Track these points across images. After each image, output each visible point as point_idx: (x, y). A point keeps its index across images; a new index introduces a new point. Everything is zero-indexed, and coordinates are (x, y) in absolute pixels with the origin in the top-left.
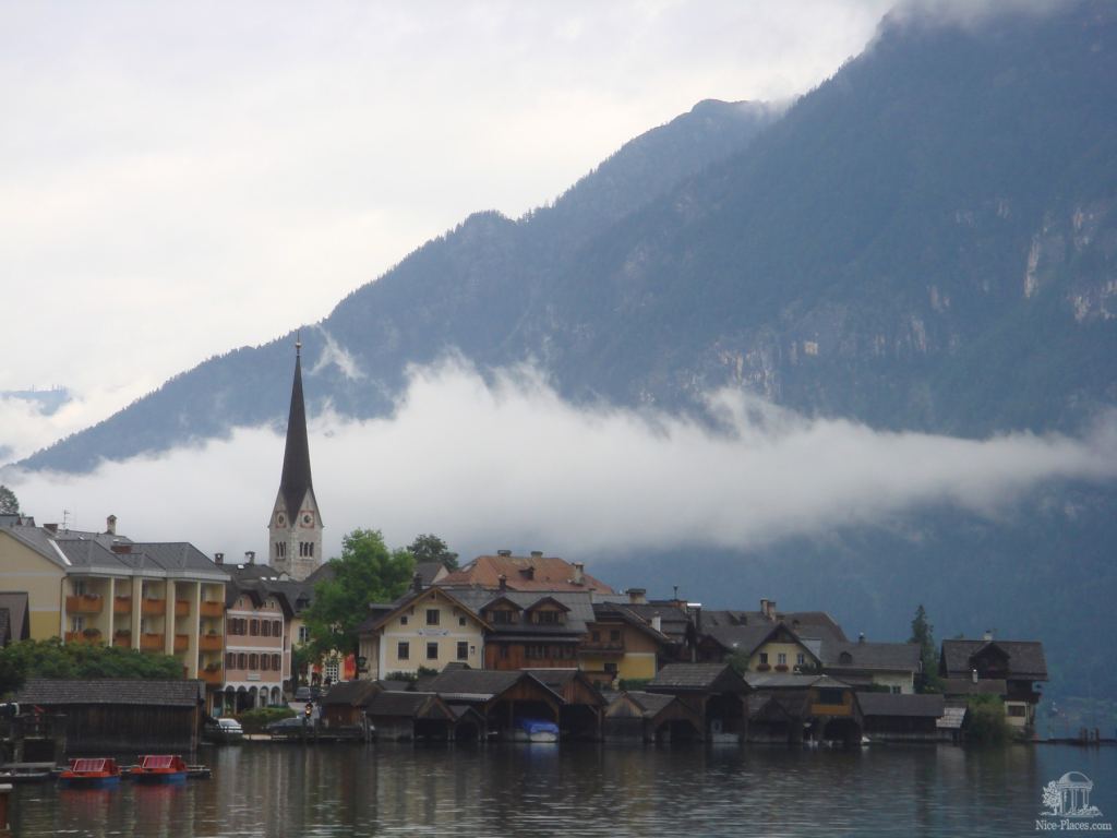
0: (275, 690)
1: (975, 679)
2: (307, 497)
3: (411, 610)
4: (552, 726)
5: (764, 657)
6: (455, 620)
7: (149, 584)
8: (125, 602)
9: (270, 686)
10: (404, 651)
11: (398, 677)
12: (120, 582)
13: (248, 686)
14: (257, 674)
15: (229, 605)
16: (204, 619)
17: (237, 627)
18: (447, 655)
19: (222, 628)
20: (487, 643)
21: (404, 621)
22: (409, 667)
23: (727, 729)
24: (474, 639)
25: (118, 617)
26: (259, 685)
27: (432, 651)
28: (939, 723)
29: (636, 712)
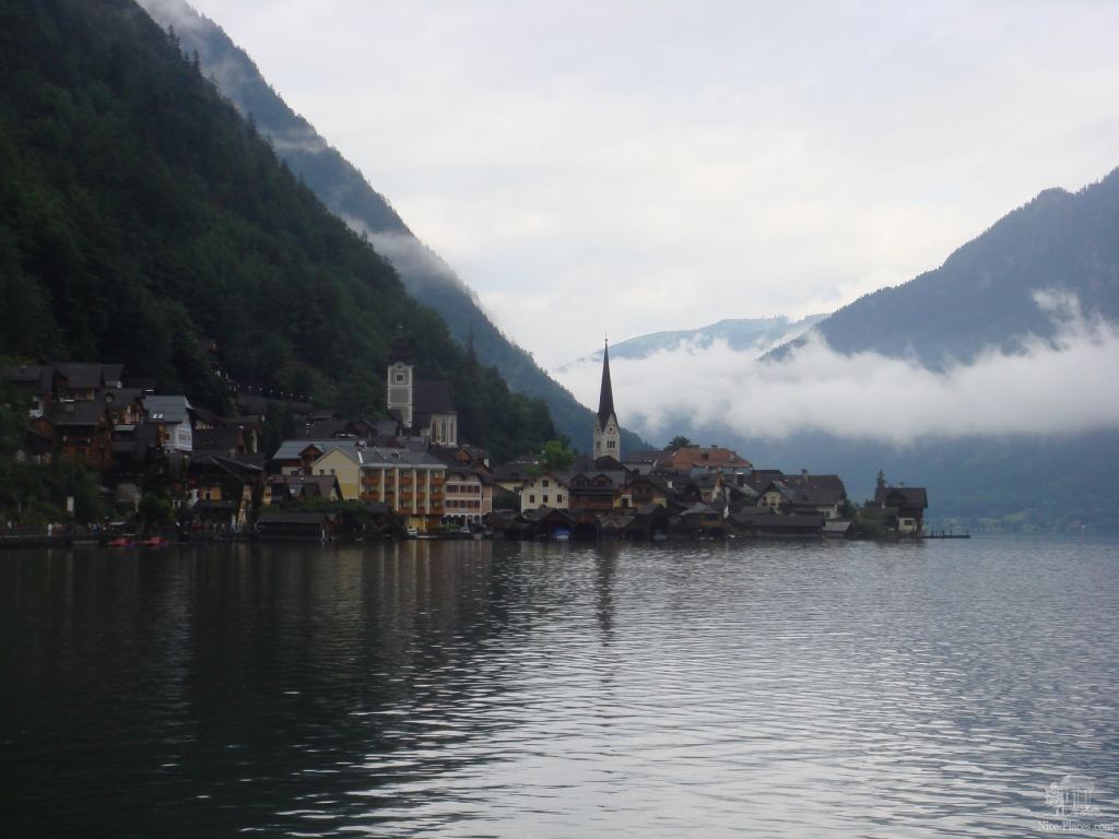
0: (477, 517)
1: (883, 507)
2: (611, 419)
3: (535, 481)
4: (567, 533)
5: (765, 499)
6: (556, 485)
7: (402, 472)
8: (390, 480)
9: (474, 515)
10: (532, 499)
11: (530, 511)
12: (387, 471)
13: (460, 515)
14: (465, 510)
15: (447, 479)
16: (432, 487)
17: (452, 489)
18: (539, 501)
19: (444, 489)
20: (570, 495)
21: (532, 485)
22: (535, 506)
23: (663, 533)
24: (565, 493)
25: (386, 486)
26: (466, 515)
27: (545, 499)
28: (824, 529)
29: (616, 525)
